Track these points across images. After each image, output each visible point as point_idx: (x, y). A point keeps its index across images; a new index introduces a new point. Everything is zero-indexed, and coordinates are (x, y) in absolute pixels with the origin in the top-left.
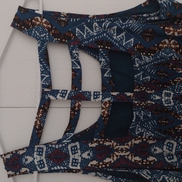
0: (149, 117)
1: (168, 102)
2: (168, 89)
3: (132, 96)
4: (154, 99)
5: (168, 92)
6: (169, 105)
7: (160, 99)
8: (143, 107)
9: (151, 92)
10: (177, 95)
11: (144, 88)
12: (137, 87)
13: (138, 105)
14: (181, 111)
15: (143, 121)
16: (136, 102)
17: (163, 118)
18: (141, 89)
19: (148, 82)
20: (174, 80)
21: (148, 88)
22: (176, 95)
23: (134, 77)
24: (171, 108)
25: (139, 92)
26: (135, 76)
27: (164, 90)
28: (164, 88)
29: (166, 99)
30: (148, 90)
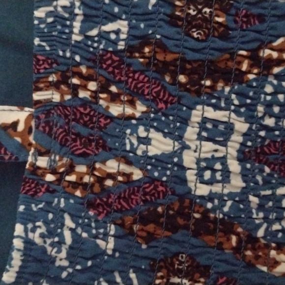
0: (104, 252)
1: (214, 171)
2: (219, 99)
3: (21, 127)
4: (139, 152)
5: (220, 115)
6: (217, 188)
7: (174, 154)
8: (78, 193)
9: (129, 111)
10: (264, 139)
11: (92, 86)
12: (53, 78)
13: (50, 178)
14: (276, 227)
15: (64, 275)
16: (42, 162)
17: (181, 263)
18: (75, 89)
19: (116, 52)
20: (260, 48)
21: (114, 89)
22: (262, 133)
23: (31, 17)
24: (226, 209)
25: (62, 105)
26: (40, 13)
27: (199, 107)
28: (198, 93)
29: (203, 156)
30: (114, 98)
